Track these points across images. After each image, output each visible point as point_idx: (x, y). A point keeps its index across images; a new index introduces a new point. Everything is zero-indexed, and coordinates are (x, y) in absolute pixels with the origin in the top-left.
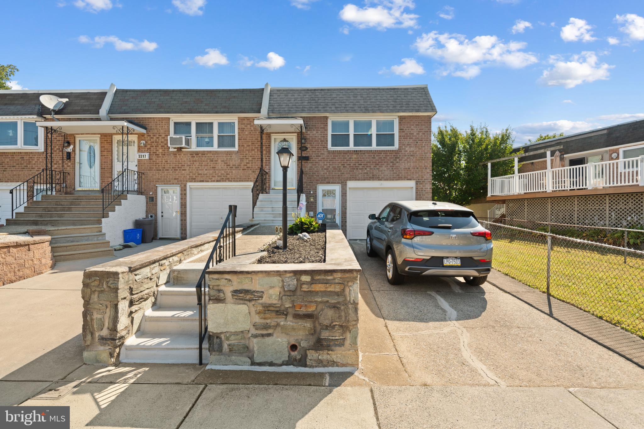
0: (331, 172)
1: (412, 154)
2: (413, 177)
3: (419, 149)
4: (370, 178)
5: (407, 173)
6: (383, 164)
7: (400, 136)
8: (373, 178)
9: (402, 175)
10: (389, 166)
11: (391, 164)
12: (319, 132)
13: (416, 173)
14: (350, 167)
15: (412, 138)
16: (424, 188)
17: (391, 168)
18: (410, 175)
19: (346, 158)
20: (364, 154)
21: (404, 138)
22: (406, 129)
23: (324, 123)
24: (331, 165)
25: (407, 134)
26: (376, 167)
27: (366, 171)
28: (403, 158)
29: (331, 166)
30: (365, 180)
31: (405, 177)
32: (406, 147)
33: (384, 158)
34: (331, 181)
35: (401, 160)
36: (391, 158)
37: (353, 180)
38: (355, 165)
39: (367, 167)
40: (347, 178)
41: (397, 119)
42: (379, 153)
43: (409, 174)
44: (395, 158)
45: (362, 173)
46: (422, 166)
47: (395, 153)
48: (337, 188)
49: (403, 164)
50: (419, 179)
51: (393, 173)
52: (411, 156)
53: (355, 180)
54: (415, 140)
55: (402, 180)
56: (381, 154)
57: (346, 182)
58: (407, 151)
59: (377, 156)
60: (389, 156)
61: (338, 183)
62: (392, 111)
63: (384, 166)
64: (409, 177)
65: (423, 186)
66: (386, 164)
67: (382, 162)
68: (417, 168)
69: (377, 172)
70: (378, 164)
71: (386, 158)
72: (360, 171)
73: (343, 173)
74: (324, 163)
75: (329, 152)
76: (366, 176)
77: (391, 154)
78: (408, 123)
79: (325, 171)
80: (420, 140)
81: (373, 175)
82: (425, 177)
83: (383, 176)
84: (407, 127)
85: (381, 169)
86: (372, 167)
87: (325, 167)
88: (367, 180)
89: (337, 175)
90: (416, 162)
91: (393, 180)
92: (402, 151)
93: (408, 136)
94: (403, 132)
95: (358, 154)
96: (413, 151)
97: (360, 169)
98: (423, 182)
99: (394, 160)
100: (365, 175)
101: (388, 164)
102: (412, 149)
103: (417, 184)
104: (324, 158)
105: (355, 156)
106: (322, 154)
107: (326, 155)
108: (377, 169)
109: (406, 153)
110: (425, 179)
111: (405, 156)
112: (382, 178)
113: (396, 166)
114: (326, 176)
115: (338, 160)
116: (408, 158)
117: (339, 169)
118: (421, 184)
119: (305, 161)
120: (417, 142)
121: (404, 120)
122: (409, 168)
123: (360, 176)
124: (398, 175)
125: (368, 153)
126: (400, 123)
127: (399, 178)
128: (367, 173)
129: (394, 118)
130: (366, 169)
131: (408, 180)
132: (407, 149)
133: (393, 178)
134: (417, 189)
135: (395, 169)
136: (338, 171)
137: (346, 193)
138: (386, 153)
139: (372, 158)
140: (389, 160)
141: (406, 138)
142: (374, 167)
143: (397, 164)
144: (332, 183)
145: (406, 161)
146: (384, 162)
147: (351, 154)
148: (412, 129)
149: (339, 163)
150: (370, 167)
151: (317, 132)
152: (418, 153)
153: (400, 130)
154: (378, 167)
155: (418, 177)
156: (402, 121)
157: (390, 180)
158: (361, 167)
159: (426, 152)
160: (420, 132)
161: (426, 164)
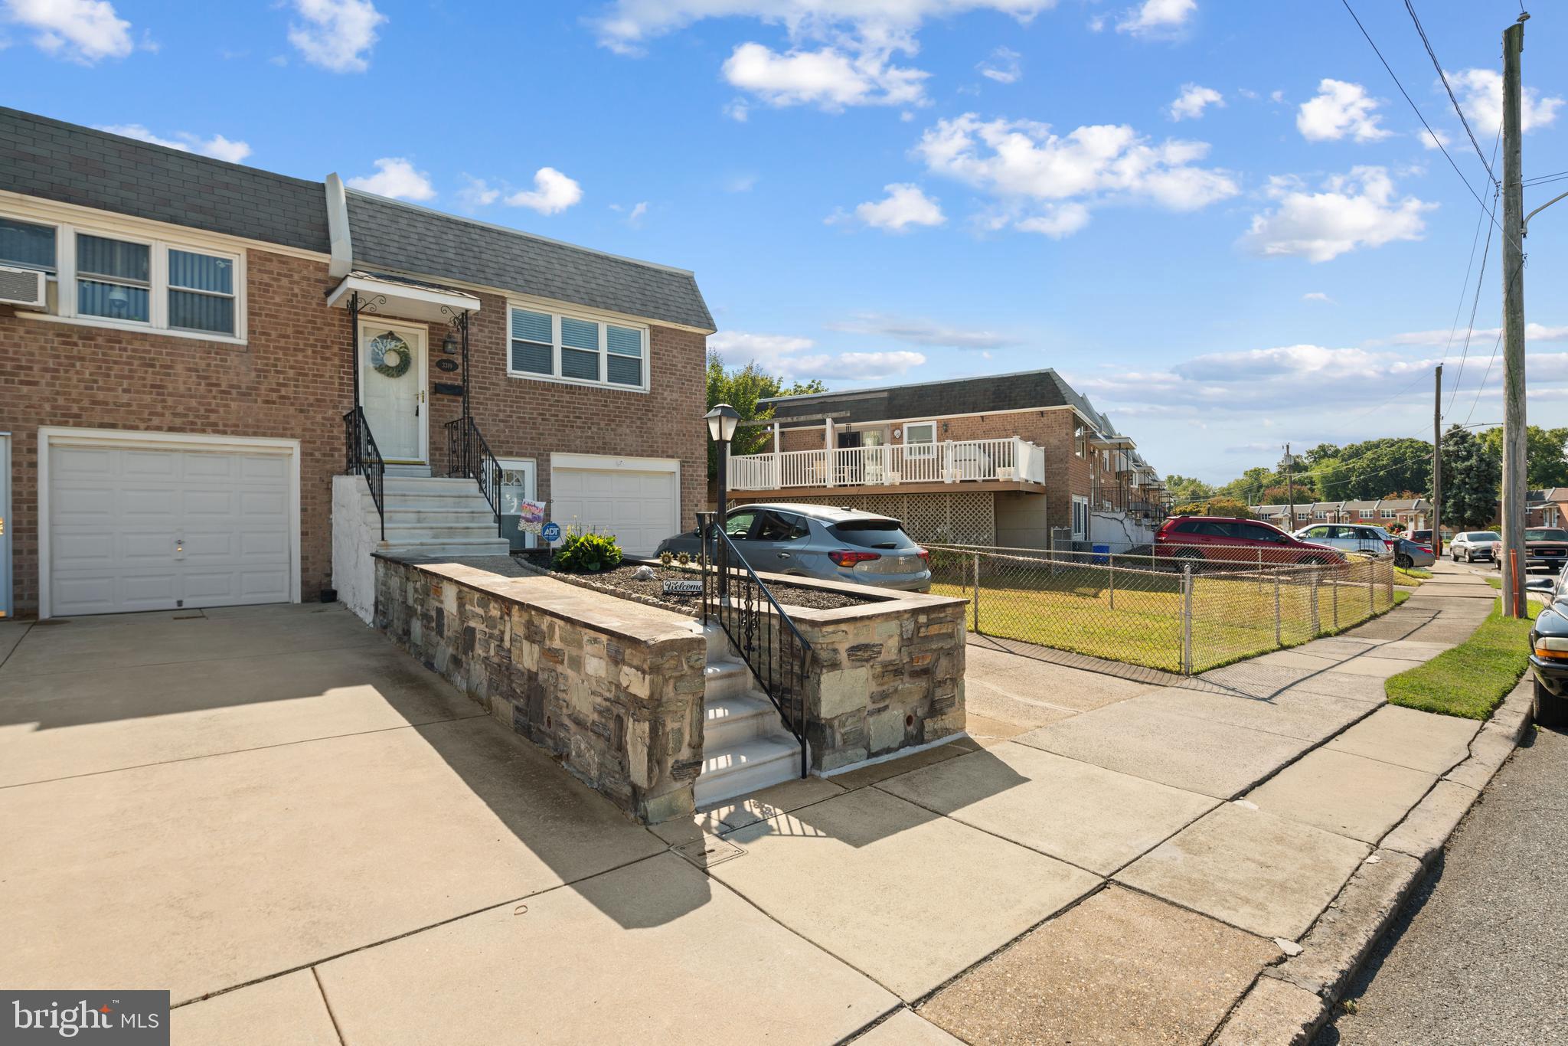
0: (515, 428)
1: (674, 405)
2: (677, 453)
3: (686, 397)
4: (598, 448)
5: (667, 443)
6: (624, 422)
7: (653, 367)
8: (604, 448)
9: (658, 447)
10: (634, 425)
11: (639, 423)
12: (486, 330)
13: (682, 444)
14: (557, 421)
15: (674, 374)
16: (695, 474)
17: (637, 430)
18: (672, 448)
19: (547, 400)
20: (586, 395)
21: (660, 372)
22: (664, 355)
23: (498, 312)
24: (514, 412)
25: (666, 364)
26: (610, 425)
27: (590, 434)
28: (659, 412)
29: (515, 416)
30: (588, 452)
31: (663, 452)
32: (665, 390)
33: (625, 408)
34: (515, 450)
35: (657, 416)
36: (638, 410)
37: (563, 451)
38: (568, 417)
39: (592, 424)
40: (551, 445)
41: (647, 332)
42: (615, 398)
43: (670, 445)
44: (646, 410)
45: (581, 437)
46: (691, 432)
47: (646, 401)
48: (527, 467)
49: (660, 424)
50: (686, 457)
51: (642, 441)
52: (674, 409)
53: (569, 451)
54: (678, 379)
55: (658, 456)
56: (620, 398)
57: (548, 455)
58: (665, 399)
59: (611, 402)
60: (633, 404)
61: (531, 456)
62: (636, 312)
63: (624, 425)
64: (670, 452)
65: (694, 471)
66: (628, 421)
67: (621, 417)
68: (684, 435)
69: (613, 436)
70: (613, 421)
71: (629, 409)
72: (579, 432)
73: (542, 434)
74: (498, 405)
75: (510, 380)
76: (590, 444)
77: (637, 400)
78: (668, 342)
79: (502, 425)
80: (688, 380)
81: (604, 443)
82: (697, 454)
83: (623, 446)
84: (666, 351)
85: (619, 431)
86: (602, 425)
87: (501, 416)
88: (593, 453)
89: (529, 437)
90: (682, 423)
91: (642, 456)
92: (657, 398)
93: (668, 369)
94: (660, 359)
95: (574, 393)
96: (677, 400)
97: (578, 427)
98: (693, 462)
99: (643, 414)
100: (589, 440)
101: (632, 422)
102: (675, 396)
103: (682, 466)
104: (498, 395)
105: (567, 398)
106: (493, 384)
107: (502, 388)
108: (612, 430)
109: (665, 402)
110: (696, 458)
111: (664, 408)
112: (622, 449)
113: (647, 428)
114: (502, 438)
115: (530, 403)
116: (667, 413)
117: (534, 423)
118: (691, 466)
119: (451, 397)
120: (683, 384)
121: (660, 335)
122: (670, 434)
123: (578, 442)
124: (651, 446)
125: (594, 395)
126: (652, 339)
127: (653, 453)
128: (593, 438)
129: (641, 327)
130: (590, 428)
131: (668, 457)
132: (666, 394)
133: (642, 451)
134: (682, 475)
135: (646, 433)
136: (532, 428)
137: (549, 480)
138: (629, 399)
139: (603, 406)
140: (634, 413)
141: (664, 373)
142: (607, 425)
143: (649, 424)
144: (518, 455)
145: (665, 420)
146: (626, 417)
147: (558, 392)
148: (674, 357)
149: (534, 409)
150: (599, 424)
151: (481, 331)
152: (685, 404)
153: (654, 354)
154: (613, 426)
155: (684, 453)
156: (655, 335)
157: (637, 456)
158: (579, 422)
159: (698, 404)
160: (688, 363)
161: (698, 429)
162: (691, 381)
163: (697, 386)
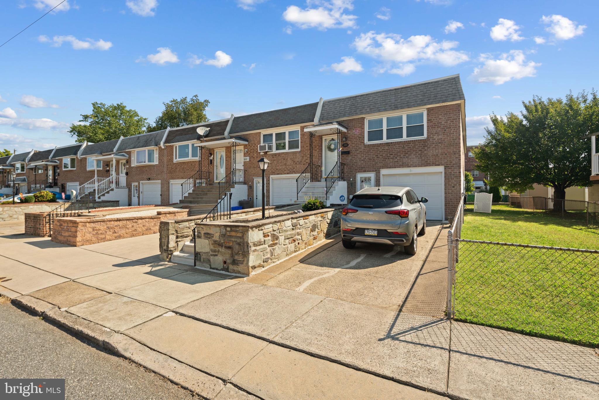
0: (367, 162)
1: (440, 141)
2: (441, 163)
3: (447, 136)
4: (400, 165)
5: (436, 159)
6: (412, 153)
7: (428, 126)
8: (403, 165)
9: (430, 162)
10: (417, 154)
11: (420, 152)
12: (358, 130)
13: (444, 159)
14: (382, 157)
15: (440, 127)
17: (419, 156)
18: (438, 161)
19: (379, 150)
20: (395, 145)
21: (432, 128)
22: (434, 120)
23: (362, 123)
24: (366, 156)
25: (435, 123)
26: (405, 155)
27: (396, 160)
28: (431, 146)
29: (367, 158)
30: (395, 168)
31: (433, 163)
32: (434, 136)
33: (413, 147)
35: (429, 148)
36: (419, 147)
37: (385, 168)
38: (387, 155)
39: (397, 156)
40: (380, 166)
41: (426, 111)
42: (408, 144)
43: (437, 160)
44: (424, 146)
45: (393, 162)
46: (450, 152)
47: (424, 142)
48: (372, 175)
49: (431, 151)
50: (447, 165)
51: (422, 160)
52: (439, 143)
53: (387, 168)
54: (442, 129)
55: (430, 166)
56: (410, 144)
57: (379, 170)
58: (435, 139)
59: (406, 146)
60: (417, 145)
61: (373, 171)
62: (419, 105)
63: (412, 155)
64: (437, 163)
65: (452, 171)
66: (414, 152)
67: (411, 151)
68: (446, 154)
69: (407, 160)
70: (407, 153)
71: (415, 147)
72: (391, 160)
73: (377, 163)
74: (361, 155)
75: (365, 146)
76: (396, 164)
77: (419, 143)
78: (437, 113)
79: (362, 161)
80: (448, 128)
81: (403, 163)
83: (412, 163)
84: (435, 117)
85: (410, 157)
86: (402, 156)
87: (362, 159)
88: (398, 167)
89: (372, 164)
90: (444, 149)
91: (422, 166)
92: (430, 140)
93: (437, 125)
94: (432, 122)
95: (390, 145)
96: (442, 139)
97: (391, 158)
98: (451, 166)
99: (422, 148)
100: (396, 163)
101: (416, 153)
102: (440, 137)
103: (445, 169)
104: (361, 152)
105: (387, 148)
106: (359, 148)
107: (363, 149)
108: (406, 157)
109: (434, 141)
110: (453, 164)
111: (434, 144)
112: (411, 165)
113: (424, 154)
114: (362, 166)
115: (372, 152)
116: (435, 145)
117: (374, 159)
118: (449, 169)
119: (347, 155)
120: (446, 130)
121: (432, 111)
122: (437, 155)
123: (391, 164)
124: (427, 162)
125: (398, 145)
126: (428, 114)
127: (427, 164)
128: (398, 162)
129: (423, 111)
130: (396, 158)
131: (436, 165)
132: (435, 137)
133: (422, 164)
134: (445, 173)
135: (423, 156)
136: (373, 161)
137: (380, 180)
138: (415, 143)
139: (402, 148)
140: (417, 149)
141: (434, 128)
142: (404, 155)
143: (425, 152)
144: (368, 171)
145: (434, 149)
146: (413, 151)
147: (383, 146)
148: (440, 119)
149: (374, 154)
150: (400, 156)
151: (356, 131)
152: (446, 140)
153: (428, 120)
154: (407, 156)
155: (446, 162)
156: (430, 112)
157: (419, 166)
158: (392, 156)
159: (455, 138)
160: (448, 120)
161: (455, 150)
162: (450, 128)
163: (455, 129)
